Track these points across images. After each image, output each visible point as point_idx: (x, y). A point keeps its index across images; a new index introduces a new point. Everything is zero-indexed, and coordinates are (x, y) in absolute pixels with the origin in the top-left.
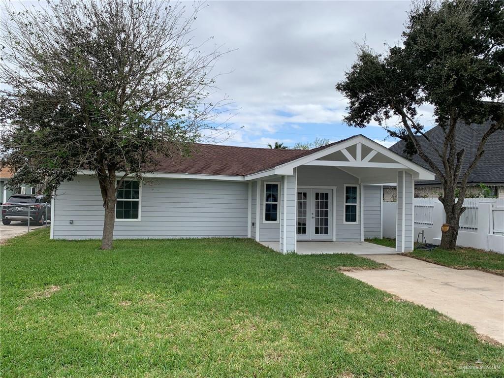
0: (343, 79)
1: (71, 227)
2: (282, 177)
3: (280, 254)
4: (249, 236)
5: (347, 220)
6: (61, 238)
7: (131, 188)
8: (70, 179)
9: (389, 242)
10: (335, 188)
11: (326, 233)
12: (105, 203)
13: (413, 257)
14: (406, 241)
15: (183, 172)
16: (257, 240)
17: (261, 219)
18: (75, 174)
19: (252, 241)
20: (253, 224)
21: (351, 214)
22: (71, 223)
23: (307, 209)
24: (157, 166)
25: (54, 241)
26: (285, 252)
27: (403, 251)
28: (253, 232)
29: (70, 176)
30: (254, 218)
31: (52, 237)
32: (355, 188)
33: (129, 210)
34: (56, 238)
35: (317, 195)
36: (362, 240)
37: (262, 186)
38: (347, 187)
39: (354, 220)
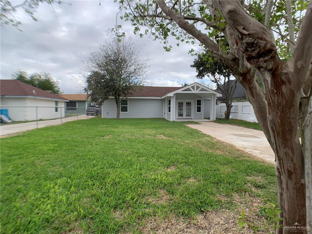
0: (193, 64)
1: (107, 115)
2: (170, 97)
3: (170, 121)
4: (164, 118)
5: (198, 111)
6: (105, 118)
7: (125, 102)
8: (107, 99)
9: (209, 119)
10: (193, 100)
11: (190, 116)
12: (117, 106)
13: (214, 122)
14: (213, 117)
15: (141, 97)
16: (166, 118)
17: (167, 111)
18: (108, 98)
19: (164, 119)
20: (165, 113)
21: (199, 110)
22: (108, 113)
23: (183, 108)
24: (132, 95)
25: (103, 118)
26: (171, 121)
27: (212, 120)
28: (165, 116)
29: (107, 98)
30: (165, 111)
31: (102, 118)
32: (201, 100)
33: (125, 109)
34: (104, 118)
35: (187, 103)
36: (203, 118)
37: (167, 100)
38: (197, 100)
39: (200, 111)
